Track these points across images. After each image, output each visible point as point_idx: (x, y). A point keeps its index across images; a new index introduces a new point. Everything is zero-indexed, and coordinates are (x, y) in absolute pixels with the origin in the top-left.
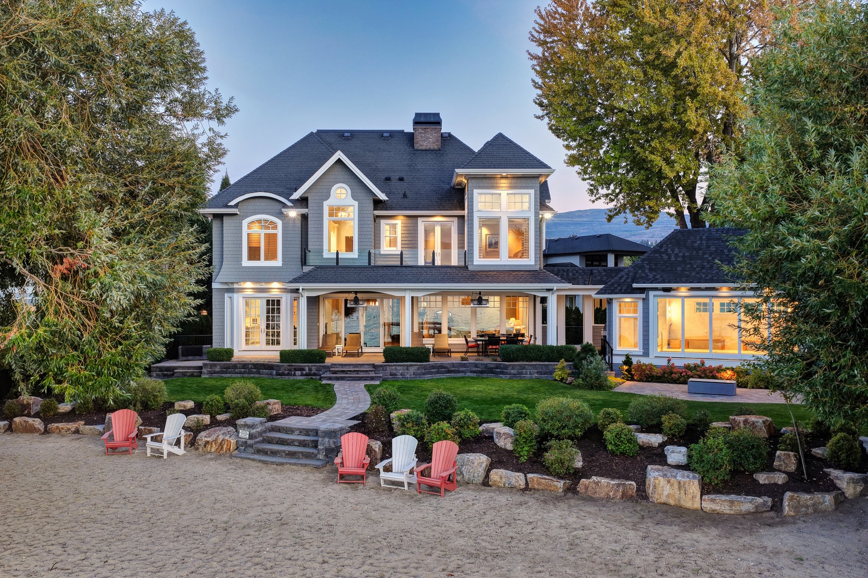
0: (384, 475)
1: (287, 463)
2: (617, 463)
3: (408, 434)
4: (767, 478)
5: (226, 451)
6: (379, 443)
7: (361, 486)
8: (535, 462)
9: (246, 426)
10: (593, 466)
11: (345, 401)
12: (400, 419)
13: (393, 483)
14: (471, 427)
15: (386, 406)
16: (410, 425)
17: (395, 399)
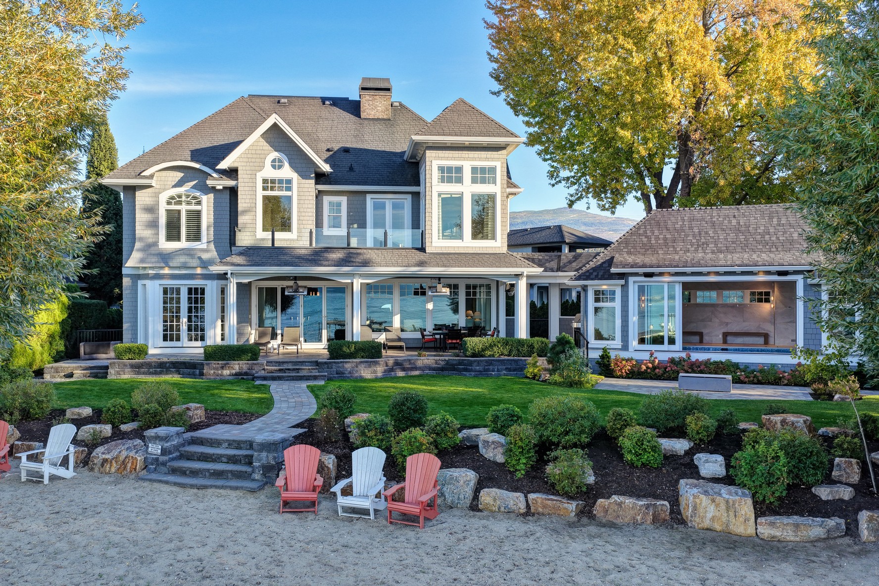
0: (342, 501)
1: (211, 486)
2: (639, 477)
3: (369, 445)
4: (831, 492)
5: (131, 471)
6: (333, 457)
7: (311, 516)
8: (534, 477)
9: (157, 438)
10: (610, 482)
11: (284, 405)
12: (359, 426)
13: (354, 510)
14: (450, 435)
15: (339, 409)
16: (372, 433)
17: (350, 400)
